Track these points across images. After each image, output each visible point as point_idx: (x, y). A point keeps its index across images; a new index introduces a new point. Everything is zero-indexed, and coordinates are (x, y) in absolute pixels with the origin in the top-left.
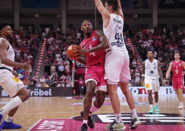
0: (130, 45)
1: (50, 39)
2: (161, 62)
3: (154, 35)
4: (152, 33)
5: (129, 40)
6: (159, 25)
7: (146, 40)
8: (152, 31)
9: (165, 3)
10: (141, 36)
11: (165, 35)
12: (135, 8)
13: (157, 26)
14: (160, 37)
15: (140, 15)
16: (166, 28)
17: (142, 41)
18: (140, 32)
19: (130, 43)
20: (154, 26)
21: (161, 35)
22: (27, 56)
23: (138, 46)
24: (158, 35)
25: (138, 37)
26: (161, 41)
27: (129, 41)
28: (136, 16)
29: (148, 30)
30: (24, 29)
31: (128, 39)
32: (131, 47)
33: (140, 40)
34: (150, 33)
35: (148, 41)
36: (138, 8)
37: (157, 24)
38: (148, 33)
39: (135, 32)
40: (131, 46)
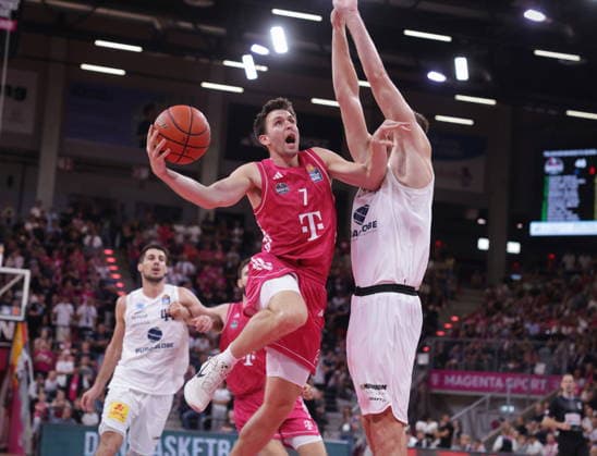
0: (113, 272)
3: (199, 247)
4: (195, 239)
5: (109, 256)
6: (218, 214)
8: (195, 231)
11: (237, 250)
13: (212, 218)
14: (219, 256)
16: (242, 226)
18: (151, 232)
19: (114, 268)
20: (202, 216)
21: (226, 250)
24: (213, 248)
26: (221, 270)
27: (111, 260)
28: (144, 173)
29: (180, 228)
31: (108, 252)
32: (115, 281)
34: (187, 237)
35: (179, 265)
38: (180, 239)
39: (132, 229)
40: (116, 276)
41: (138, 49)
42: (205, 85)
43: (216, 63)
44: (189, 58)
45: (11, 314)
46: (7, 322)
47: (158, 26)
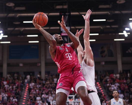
0: (100, 88)
1: (32, 84)
2: (128, 103)
3: (120, 79)
4: (118, 77)
6: (123, 71)
7: (113, 84)
8: (118, 75)
9: (127, 52)
10: (108, 80)
11: (129, 79)
12: (102, 56)
13: (122, 72)
14: (125, 81)
15: (106, 62)
16: (130, 73)
17: (110, 85)
18: (107, 77)
19: (100, 87)
20: (119, 72)
21: (126, 79)
22: (13, 99)
23: (106, 89)
24: (123, 79)
25: (106, 81)
26: (126, 85)
27: (99, 85)
28: (103, 63)
29: (114, 75)
30: (11, 76)
31: (98, 83)
32: (101, 90)
33: (108, 83)
34: (117, 77)
35: (115, 84)
36: (105, 57)
37: (121, 70)
38: (115, 78)
39: (103, 77)
40: (101, 89)
41: (98, 34)
42: (115, 40)
43: (117, 34)
44: (110, 34)
45: (78, 100)
46: (77, 102)
47: (102, 28)
